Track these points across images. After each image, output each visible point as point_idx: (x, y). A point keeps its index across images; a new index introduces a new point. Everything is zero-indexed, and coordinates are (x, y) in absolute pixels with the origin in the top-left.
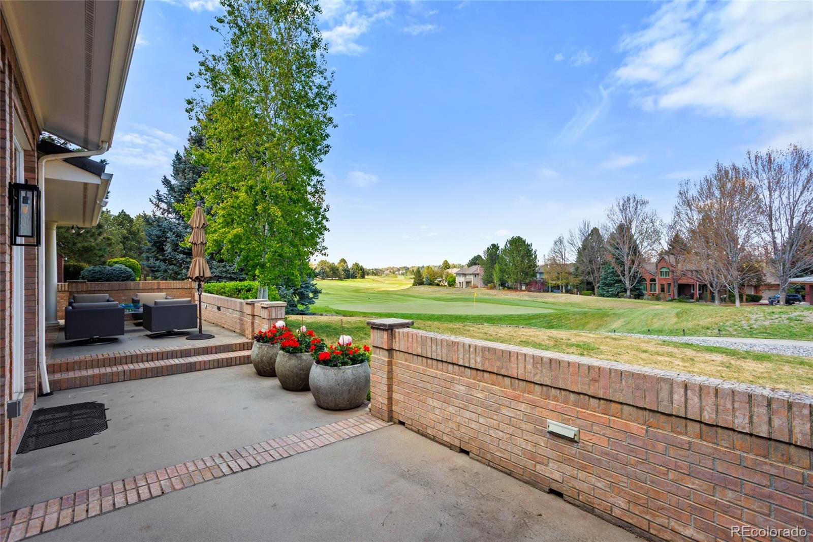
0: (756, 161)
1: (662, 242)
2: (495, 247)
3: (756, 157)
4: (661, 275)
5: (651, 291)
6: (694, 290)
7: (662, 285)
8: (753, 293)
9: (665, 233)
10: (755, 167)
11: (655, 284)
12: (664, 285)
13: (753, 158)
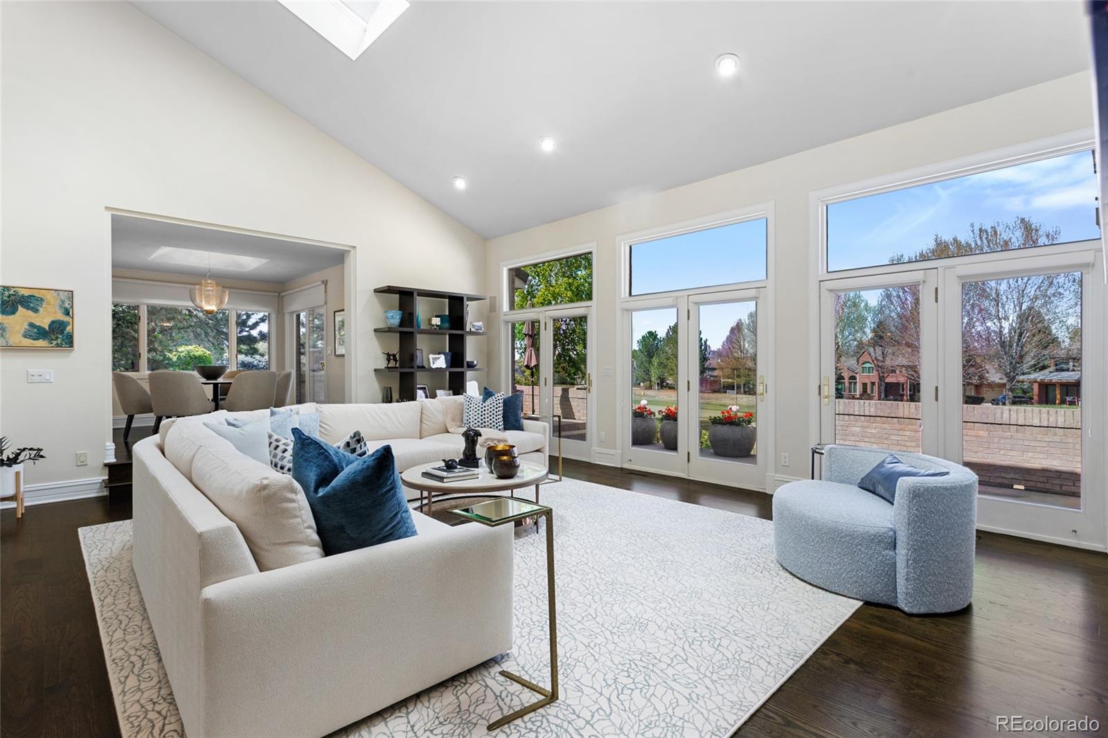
0: (980, 235)
1: (868, 331)
2: (652, 335)
3: (981, 230)
4: (863, 372)
5: (850, 391)
6: (903, 390)
7: (865, 385)
8: (973, 395)
9: (869, 320)
10: (979, 243)
11: (855, 383)
12: (866, 384)
13: (977, 232)
